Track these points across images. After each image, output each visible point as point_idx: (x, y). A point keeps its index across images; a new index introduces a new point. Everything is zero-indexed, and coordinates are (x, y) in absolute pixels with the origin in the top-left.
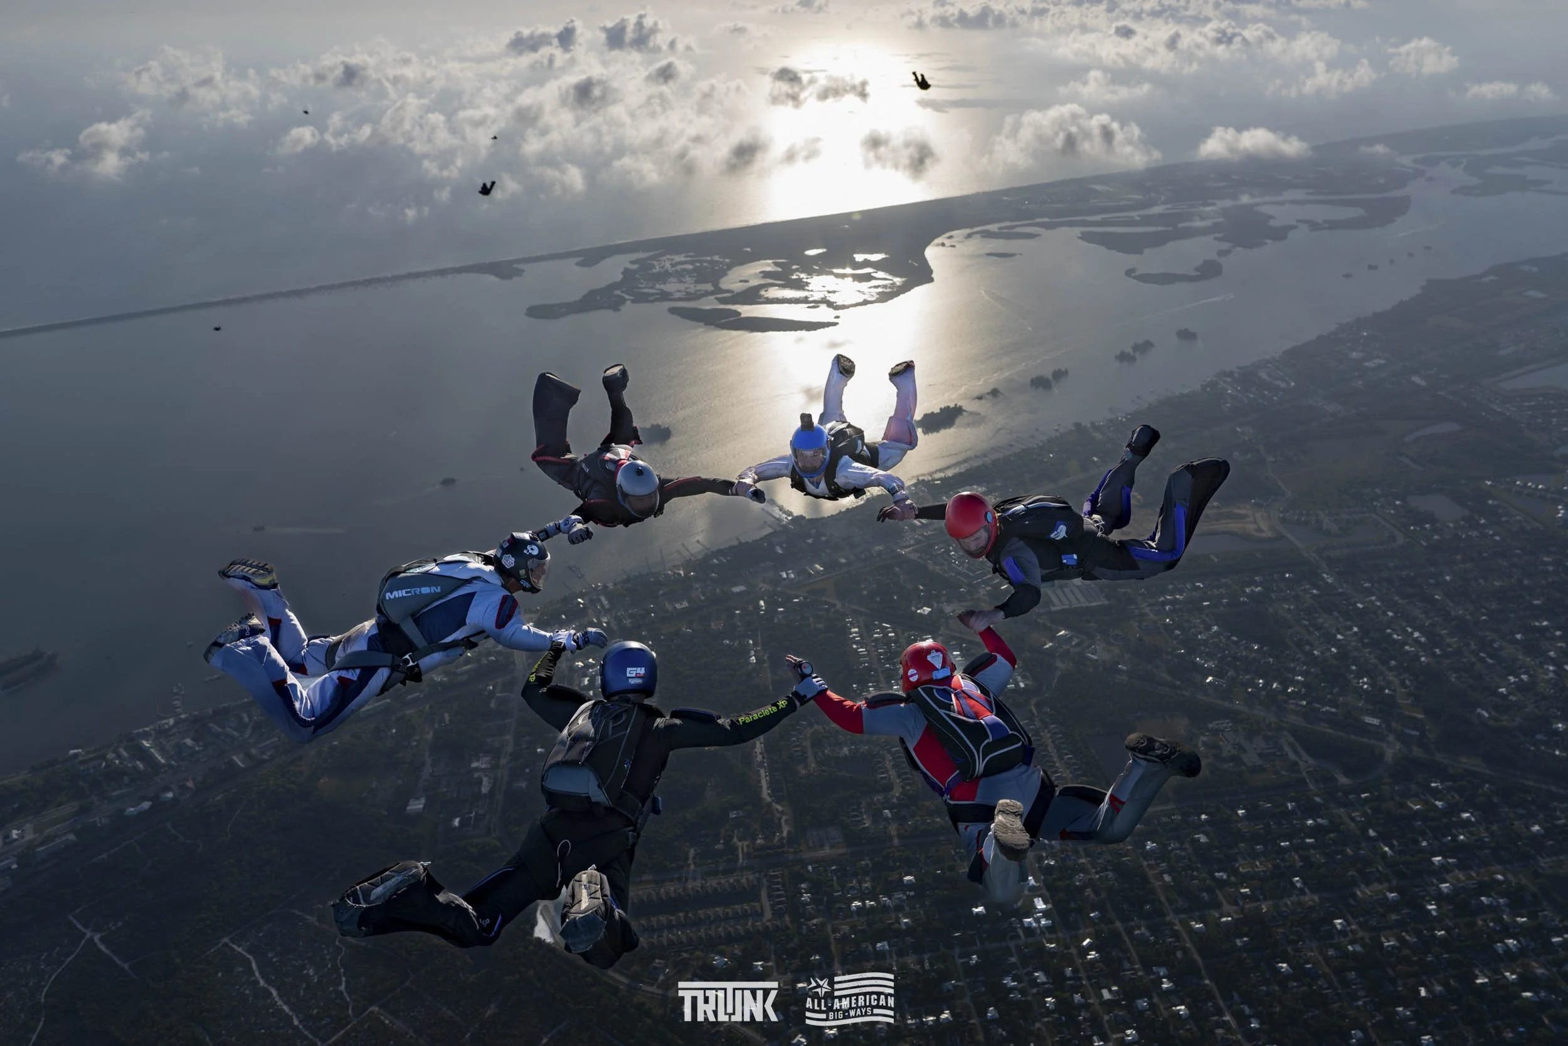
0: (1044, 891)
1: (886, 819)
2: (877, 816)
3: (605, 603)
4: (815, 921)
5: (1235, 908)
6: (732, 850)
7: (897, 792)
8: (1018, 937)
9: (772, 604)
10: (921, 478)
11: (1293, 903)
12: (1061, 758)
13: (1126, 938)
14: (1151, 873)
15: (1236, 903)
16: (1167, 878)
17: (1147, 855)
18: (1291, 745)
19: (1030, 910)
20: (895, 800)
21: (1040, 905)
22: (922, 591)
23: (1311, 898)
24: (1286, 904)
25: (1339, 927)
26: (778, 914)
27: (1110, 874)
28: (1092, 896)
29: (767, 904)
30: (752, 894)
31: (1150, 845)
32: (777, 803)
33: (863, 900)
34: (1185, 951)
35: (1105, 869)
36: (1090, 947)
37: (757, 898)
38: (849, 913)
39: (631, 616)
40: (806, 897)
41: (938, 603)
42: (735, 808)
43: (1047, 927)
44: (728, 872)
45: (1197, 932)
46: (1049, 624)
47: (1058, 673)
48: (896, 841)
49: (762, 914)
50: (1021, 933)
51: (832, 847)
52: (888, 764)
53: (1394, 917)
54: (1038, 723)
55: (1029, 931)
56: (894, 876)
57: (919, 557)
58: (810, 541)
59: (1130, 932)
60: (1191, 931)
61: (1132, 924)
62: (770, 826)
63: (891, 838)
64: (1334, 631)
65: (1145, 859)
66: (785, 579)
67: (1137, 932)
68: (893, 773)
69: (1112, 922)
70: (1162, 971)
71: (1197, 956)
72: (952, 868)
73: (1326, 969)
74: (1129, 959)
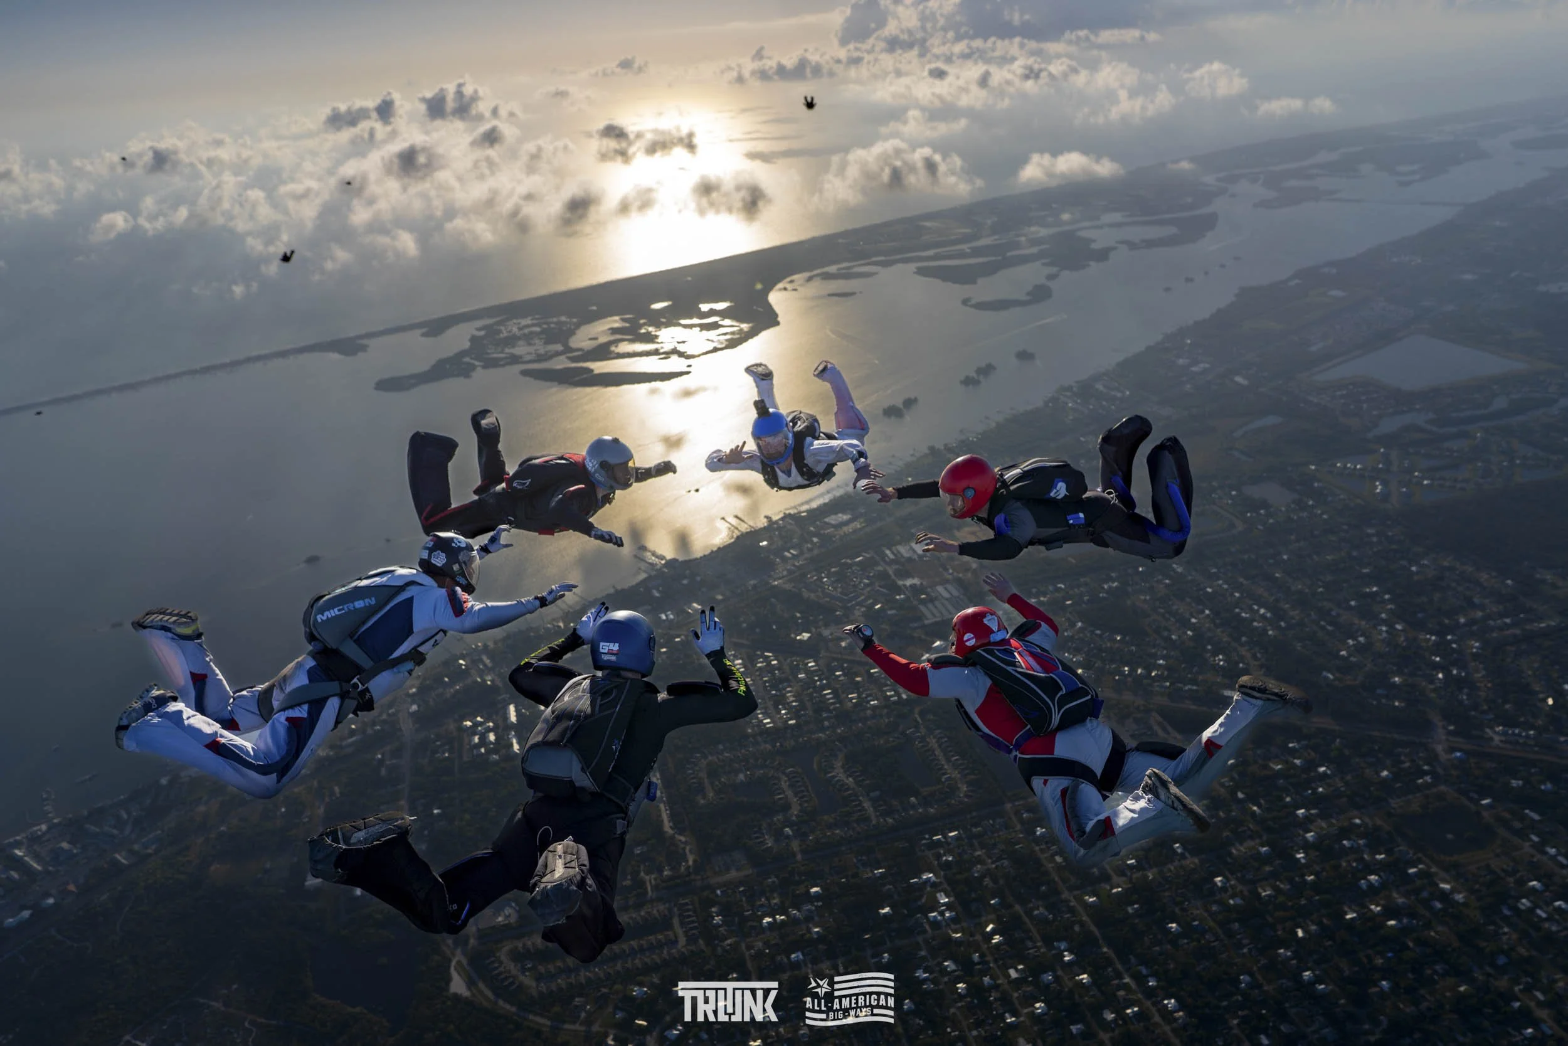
0: (945, 886)
1: (788, 837)
2: (778, 835)
3: (487, 661)
4: (729, 941)
5: (1124, 879)
6: (641, 884)
7: (795, 811)
8: (925, 931)
10: (787, 512)
11: (1175, 868)
12: (948, 760)
13: (1026, 920)
14: (1043, 856)
15: (1124, 874)
16: (1058, 859)
17: (1038, 840)
18: (1159, 724)
19: (934, 905)
20: (794, 818)
21: (943, 899)
22: (799, 618)
23: (1192, 862)
24: (1170, 870)
25: (1219, 884)
26: (691, 940)
27: (1006, 863)
28: (991, 885)
29: (680, 932)
30: (665, 924)
31: (1039, 831)
32: (680, 834)
33: (773, 917)
34: (1082, 924)
35: (1000, 858)
36: (994, 932)
37: (670, 927)
38: (762, 929)
40: (718, 919)
41: (816, 628)
42: (639, 843)
43: (950, 918)
44: (638, 906)
45: (1091, 905)
46: (923, 637)
48: (799, 857)
49: (676, 942)
50: (927, 927)
51: (738, 870)
52: (784, 785)
53: (1268, 868)
54: (923, 731)
55: (935, 924)
56: (801, 890)
57: (794, 587)
58: (685, 582)
59: (1029, 913)
60: (1087, 906)
61: (1031, 905)
62: (675, 856)
63: (794, 855)
64: (1187, 615)
65: (1038, 845)
66: (664, 620)
67: (1036, 912)
68: (789, 793)
69: (1010, 906)
70: (1063, 946)
71: (1093, 928)
72: (855, 875)
73: (1212, 924)
74: (1031, 939)
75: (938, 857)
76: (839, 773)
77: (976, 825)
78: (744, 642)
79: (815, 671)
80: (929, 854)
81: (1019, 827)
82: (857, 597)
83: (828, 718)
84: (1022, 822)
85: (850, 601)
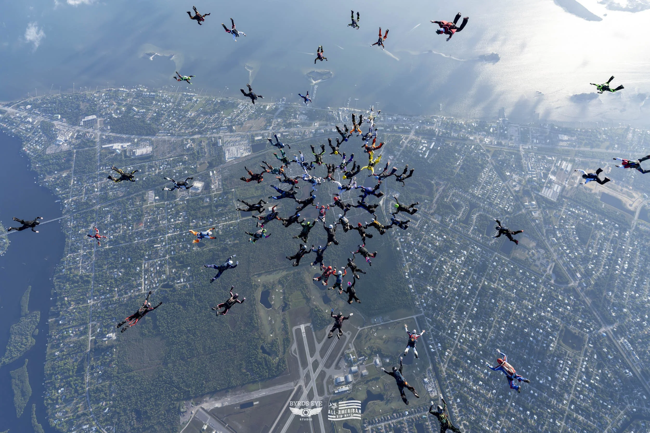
0: (466, 257)
2: (451, 220)
7: (458, 217)
9: (475, 149)
11: (509, 293)
15: (498, 285)
16: (491, 271)
17: (492, 265)
18: (551, 267)
19: (460, 258)
21: (463, 258)
22: (513, 167)
23: (513, 295)
24: (507, 292)
25: (512, 303)
26: (418, 226)
27: (481, 263)
28: (474, 264)
31: (495, 264)
32: (435, 204)
33: (434, 235)
34: (479, 285)
35: (481, 261)
36: (464, 272)
37: (417, 221)
38: (430, 235)
39: (443, 132)
40: (425, 227)
42: (427, 200)
45: (485, 284)
46: (533, 197)
47: (520, 212)
48: (449, 228)
51: (437, 221)
52: (463, 210)
53: (525, 310)
55: (456, 261)
56: (443, 234)
59: (473, 275)
60: (484, 282)
63: (449, 226)
68: (462, 213)
69: (472, 271)
70: (471, 285)
71: (480, 287)
72: (454, 240)
73: (500, 307)
74: (468, 279)
75: (471, 250)
76: (475, 217)
77: (485, 251)
78: (494, 164)
79: (499, 186)
80: (471, 248)
81: (492, 259)
82: (534, 171)
83: (488, 201)
84: (494, 258)
85: (531, 171)
